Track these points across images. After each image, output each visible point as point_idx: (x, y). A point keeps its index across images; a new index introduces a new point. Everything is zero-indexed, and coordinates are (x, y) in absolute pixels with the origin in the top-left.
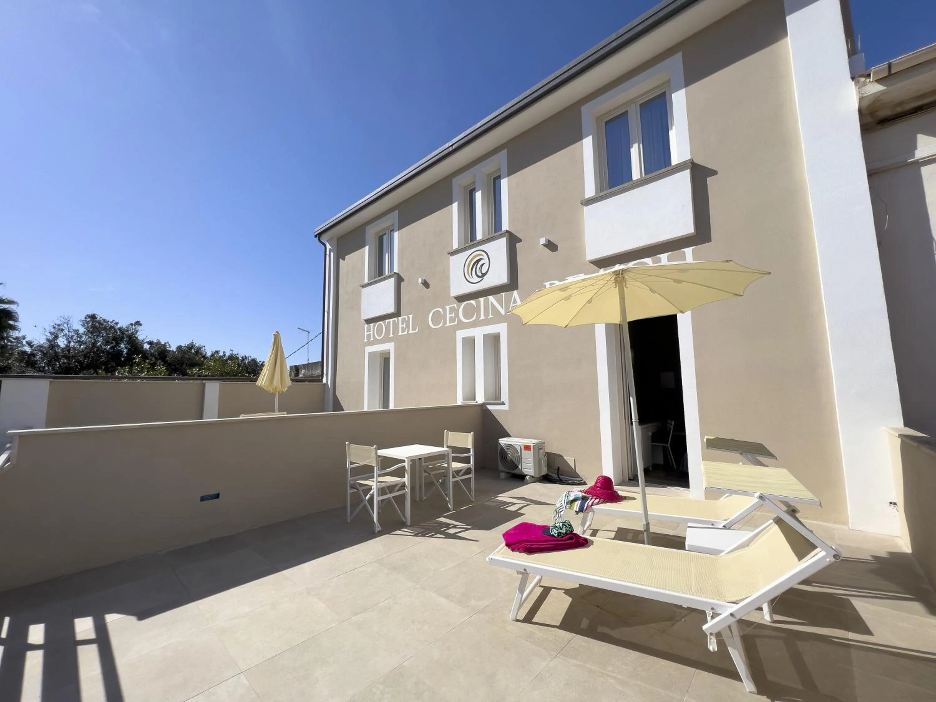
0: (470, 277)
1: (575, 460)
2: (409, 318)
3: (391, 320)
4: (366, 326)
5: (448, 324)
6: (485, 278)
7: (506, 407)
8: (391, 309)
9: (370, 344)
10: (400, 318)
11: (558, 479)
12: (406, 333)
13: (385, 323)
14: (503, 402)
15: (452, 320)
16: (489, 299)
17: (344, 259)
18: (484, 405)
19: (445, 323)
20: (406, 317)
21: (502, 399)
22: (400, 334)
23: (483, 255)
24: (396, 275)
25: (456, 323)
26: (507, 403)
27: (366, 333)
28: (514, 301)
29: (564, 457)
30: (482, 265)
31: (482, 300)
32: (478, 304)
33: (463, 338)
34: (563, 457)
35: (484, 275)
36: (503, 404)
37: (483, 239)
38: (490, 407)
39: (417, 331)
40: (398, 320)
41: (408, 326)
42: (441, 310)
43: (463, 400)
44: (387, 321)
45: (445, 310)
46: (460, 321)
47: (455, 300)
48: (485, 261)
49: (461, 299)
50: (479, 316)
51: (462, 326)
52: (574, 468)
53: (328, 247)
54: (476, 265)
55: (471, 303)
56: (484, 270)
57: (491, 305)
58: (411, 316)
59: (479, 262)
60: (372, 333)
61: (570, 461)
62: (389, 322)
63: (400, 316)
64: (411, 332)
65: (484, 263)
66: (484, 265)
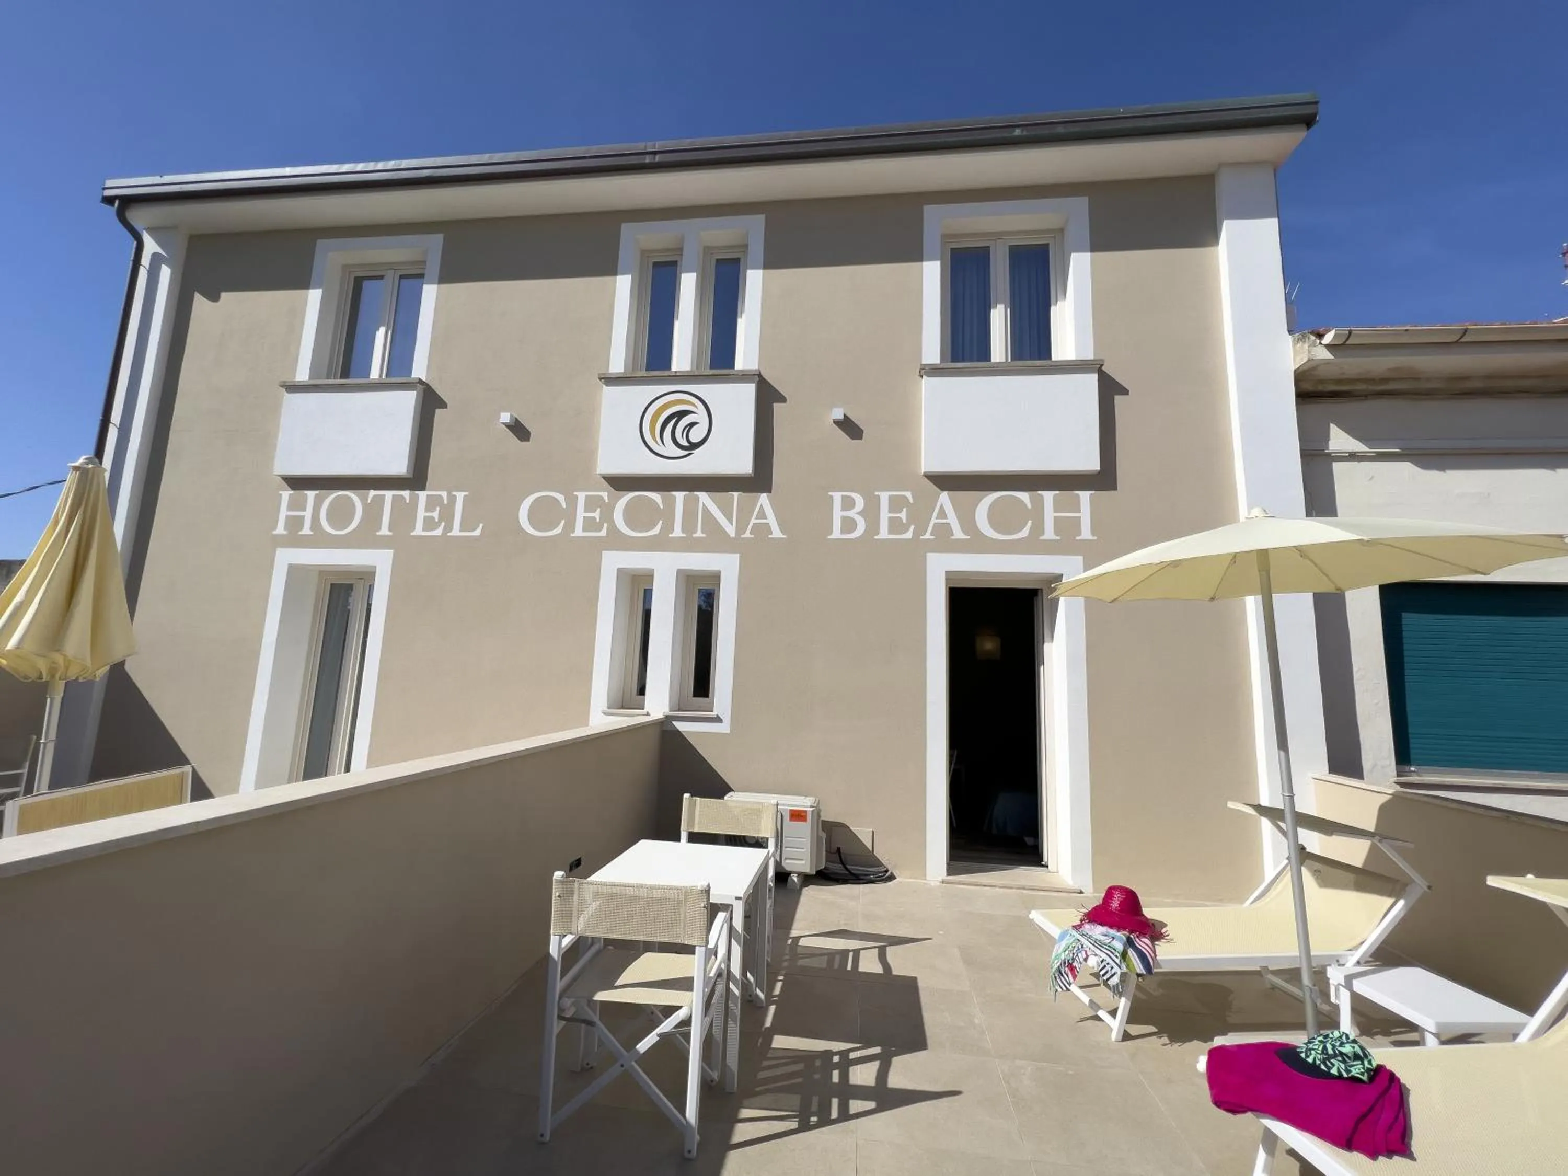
0: (657, 443)
1: (873, 832)
2: (452, 499)
3: (389, 495)
4: (286, 494)
5: (579, 532)
6: (696, 452)
7: (724, 728)
8: (399, 466)
9: (294, 539)
10: (422, 495)
11: (847, 872)
12: (438, 532)
13: (363, 499)
14: (717, 715)
15: (590, 524)
16: (697, 498)
17: (214, 298)
18: (668, 719)
19: (570, 526)
20: (444, 494)
21: (715, 709)
22: (419, 531)
23: (696, 406)
24: (419, 386)
25: (603, 533)
26: (726, 718)
27: (284, 512)
28: (759, 512)
29: (852, 828)
30: (692, 425)
31: (680, 496)
32: (671, 505)
33: (619, 570)
34: (848, 828)
35: (694, 446)
36: (718, 719)
37: (691, 371)
38: (681, 726)
39: (477, 532)
40: (415, 501)
41: (447, 515)
42: (561, 498)
43: (609, 708)
44: (372, 493)
45: (573, 501)
46: (613, 529)
47: (605, 484)
48: (700, 416)
49: (620, 483)
50: (668, 527)
51: (617, 542)
52: (871, 849)
53: (151, 246)
54: (674, 421)
55: (650, 499)
56: (696, 436)
57: (703, 510)
58: (460, 496)
59: (683, 416)
60: (308, 514)
61: (863, 834)
62: (380, 500)
63: (423, 488)
64: (456, 532)
65: (698, 421)
66: (697, 426)
